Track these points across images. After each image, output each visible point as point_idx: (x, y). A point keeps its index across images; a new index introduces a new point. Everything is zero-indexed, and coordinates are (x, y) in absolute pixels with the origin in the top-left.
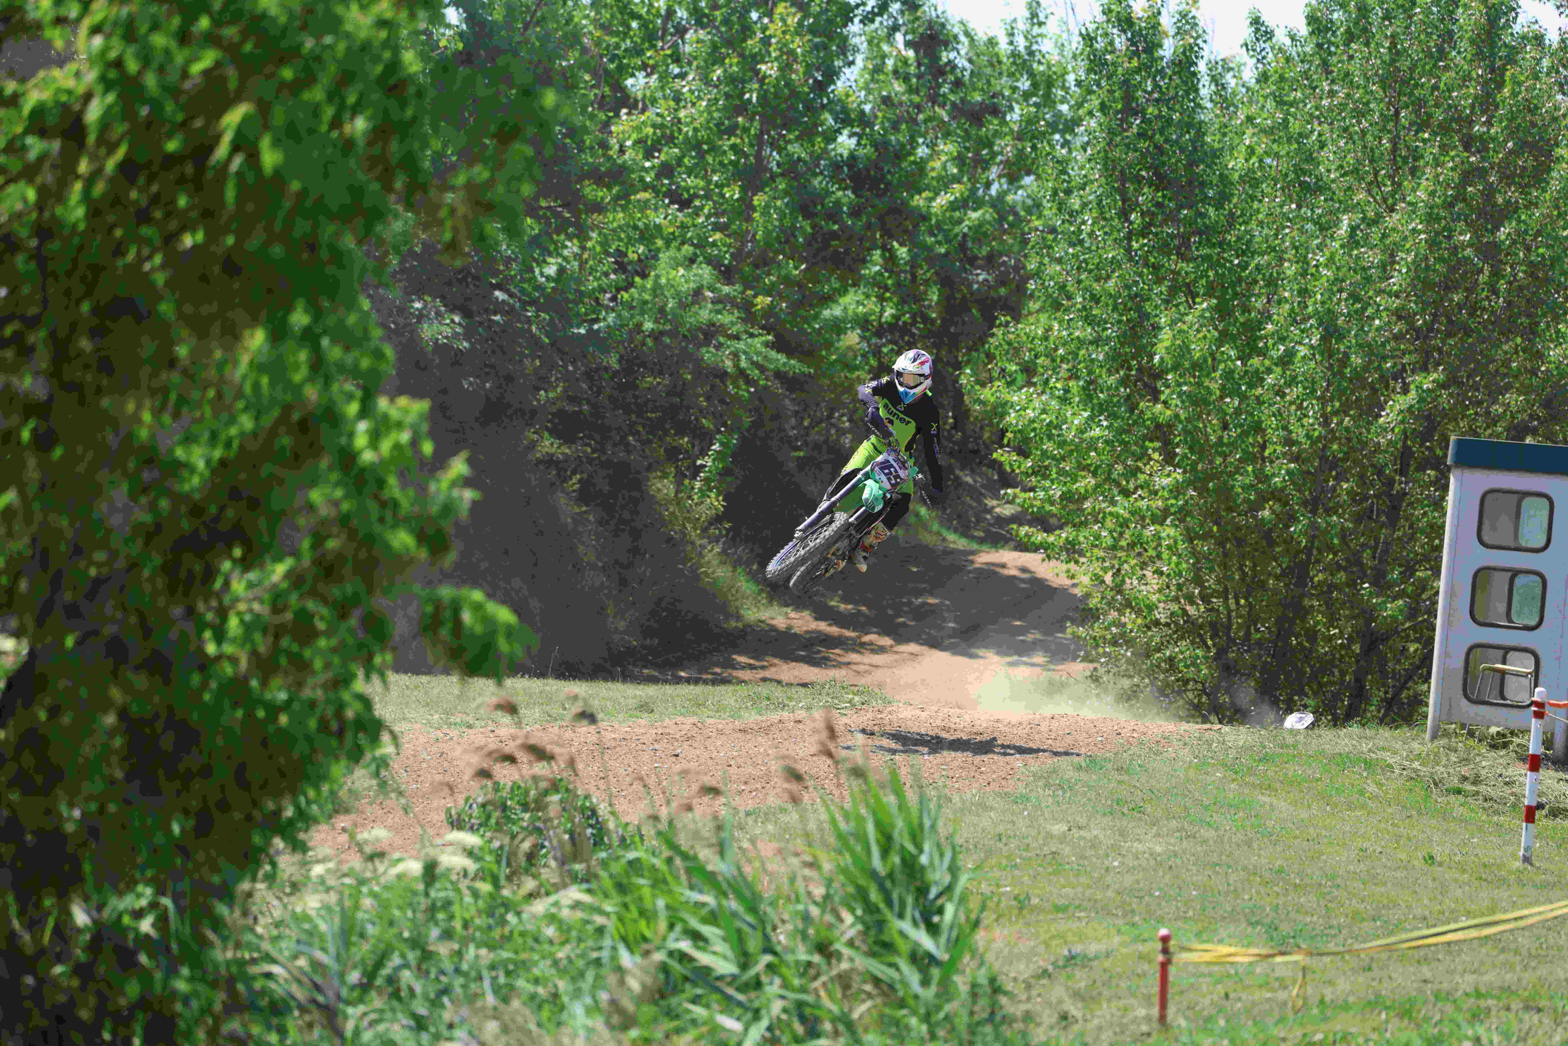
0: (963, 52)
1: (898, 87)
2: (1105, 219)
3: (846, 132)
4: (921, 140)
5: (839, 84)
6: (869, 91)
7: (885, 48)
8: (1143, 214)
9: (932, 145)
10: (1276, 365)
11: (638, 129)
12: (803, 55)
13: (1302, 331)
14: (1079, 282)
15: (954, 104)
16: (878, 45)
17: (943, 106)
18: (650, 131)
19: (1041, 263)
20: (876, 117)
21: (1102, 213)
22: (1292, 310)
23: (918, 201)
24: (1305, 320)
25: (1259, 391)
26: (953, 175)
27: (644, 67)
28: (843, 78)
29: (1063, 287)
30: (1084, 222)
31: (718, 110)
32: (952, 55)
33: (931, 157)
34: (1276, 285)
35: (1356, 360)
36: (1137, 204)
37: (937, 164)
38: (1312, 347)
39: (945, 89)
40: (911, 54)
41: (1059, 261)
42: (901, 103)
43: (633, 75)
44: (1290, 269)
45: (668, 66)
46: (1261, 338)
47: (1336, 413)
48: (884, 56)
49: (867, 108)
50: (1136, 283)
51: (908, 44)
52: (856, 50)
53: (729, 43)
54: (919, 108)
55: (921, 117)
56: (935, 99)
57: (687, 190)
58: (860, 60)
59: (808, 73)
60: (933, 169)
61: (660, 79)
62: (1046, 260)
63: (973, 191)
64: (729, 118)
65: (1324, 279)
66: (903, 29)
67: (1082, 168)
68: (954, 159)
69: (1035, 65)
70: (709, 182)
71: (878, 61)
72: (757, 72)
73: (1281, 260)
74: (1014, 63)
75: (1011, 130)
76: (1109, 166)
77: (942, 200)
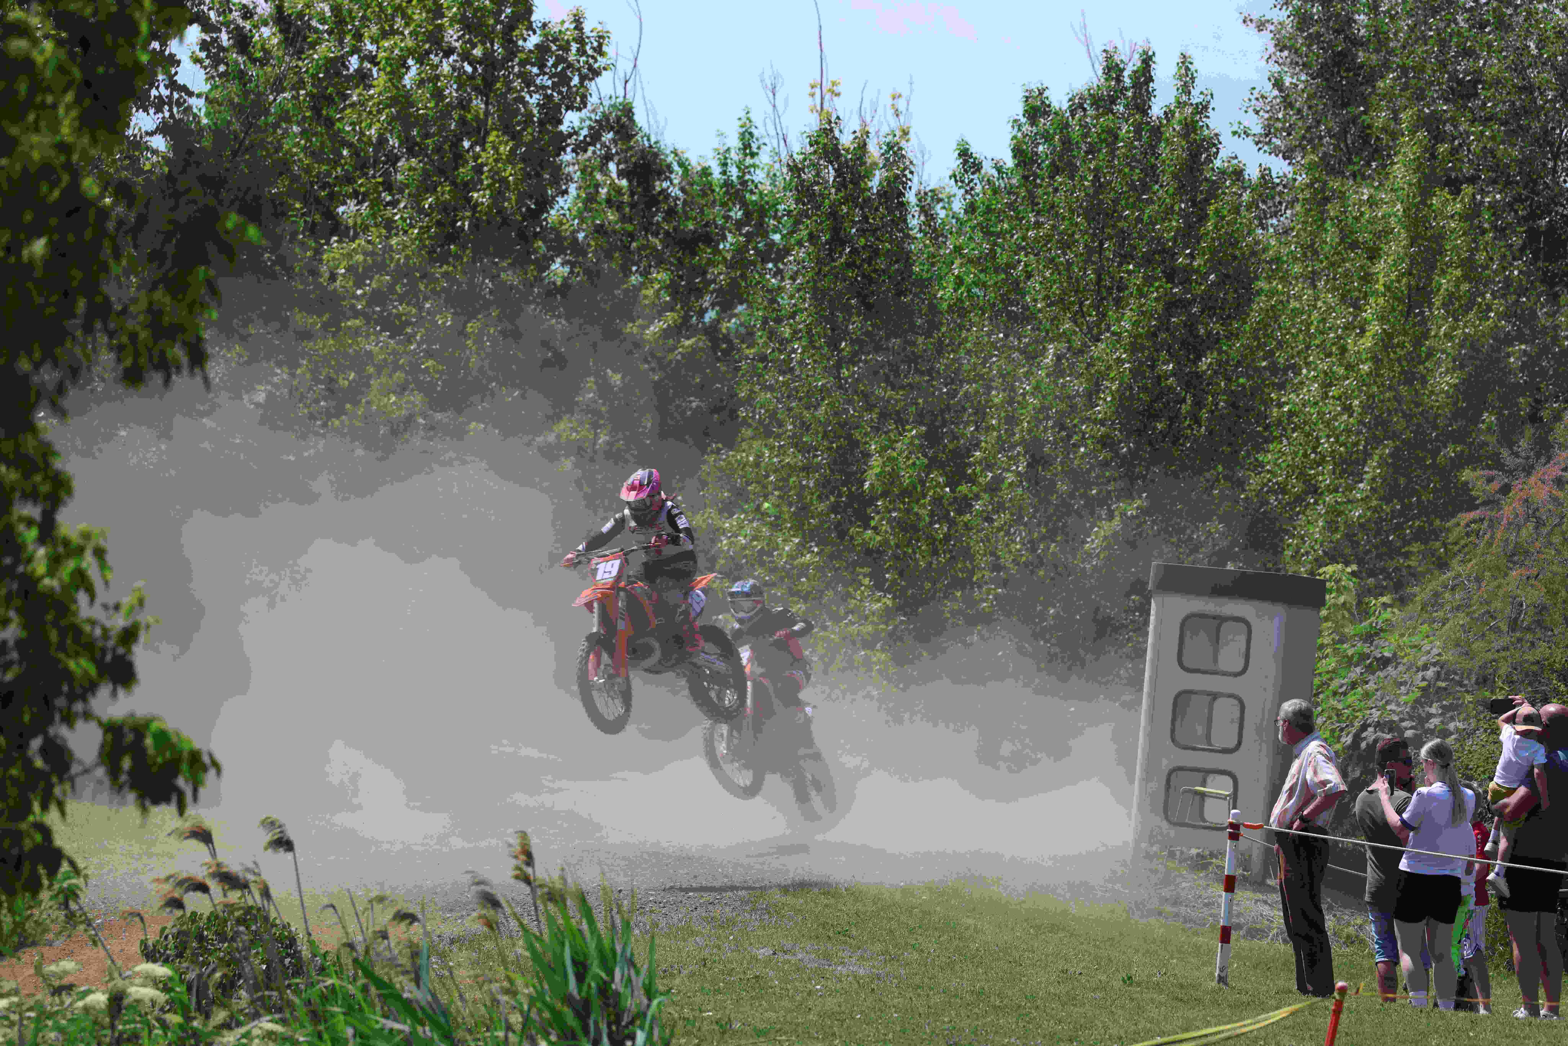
0: (676, 182)
1: (612, 216)
2: (814, 347)
3: (559, 260)
4: (634, 268)
5: (553, 212)
6: (582, 220)
7: (598, 176)
8: (853, 342)
9: (645, 273)
10: (985, 491)
11: (349, 256)
12: (516, 184)
13: (1010, 458)
14: (790, 409)
15: (667, 233)
16: (591, 174)
17: (656, 234)
18: (360, 258)
19: (752, 391)
20: (589, 245)
21: (811, 342)
22: (999, 437)
23: (630, 328)
24: (1013, 447)
25: (968, 516)
26: (666, 302)
27: (355, 194)
28: (557, 207)
29: (773, 414)
30: (794, 351)
31: (429, 238)
32: (665, 185)
33: (643, 285)
34: (985, 413)
35: (1063, 487)
36: (846, 332)
37: (650, 292)
38: (1018, 474)
39: (659, 218)
40: (624, 183)
41: (771, 388)
42: (615, 232)
43: (344, 203)
44: (997, 397)
45: (380, 193)
46: (970, 465)
47: (1043, 538)
48: (597, 186)
49: (581, 236)
50: (846, 411)
51: (621, 174)
52: (569, 179)
53: (441, 172)
54: (632, 236)
55: (634, 244)
56: (648, 227)
57: (399, 316)
58: (573, 189)
59: (520, 201)
60: (646, 297)
61: (371, 207)
62: (757, 388)
63: (686, 318)
64: (442, 246)
65: (1030, 407)
66: (616, 159)
67: (791, 297)
68: (667, 287)
69: (748, 196)
70: (421, 308)
71: (592, 190)
72: (469, 200)
73: (989, 388)
74: (727, 193)
75: (725, 259)
76: (819, 295)
77: (656, 327)
